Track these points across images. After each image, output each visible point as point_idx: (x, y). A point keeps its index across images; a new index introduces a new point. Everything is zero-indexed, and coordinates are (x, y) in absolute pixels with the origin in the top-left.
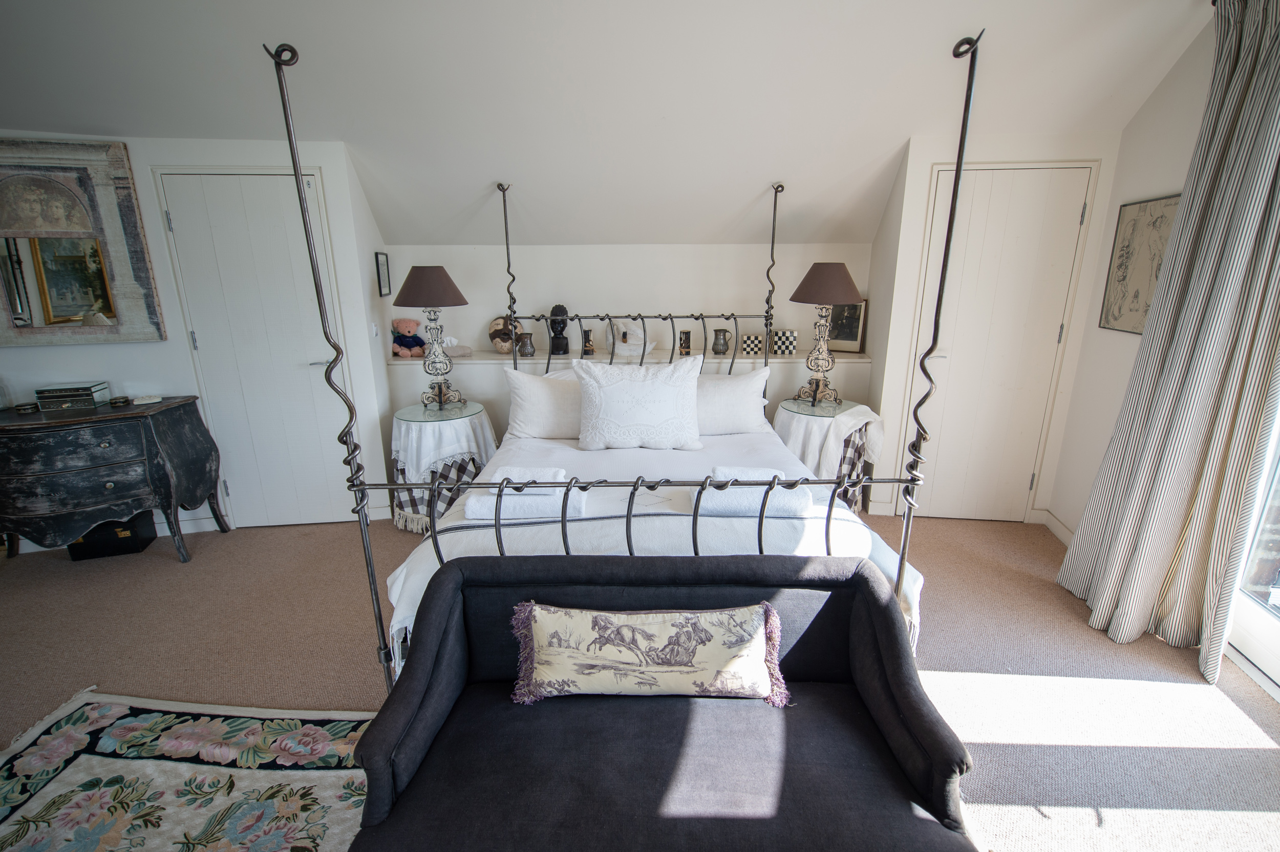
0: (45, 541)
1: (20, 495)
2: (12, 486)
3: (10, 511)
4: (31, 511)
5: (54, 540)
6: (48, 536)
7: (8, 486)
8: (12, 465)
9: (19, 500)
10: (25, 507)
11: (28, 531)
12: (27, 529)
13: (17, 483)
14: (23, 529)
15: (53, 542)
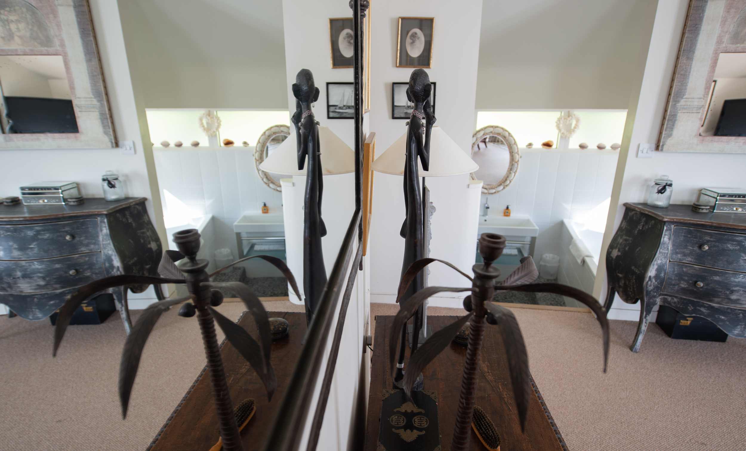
0: (734, 331)
1: (741, 289)
2: (737, 280)
3: (716, 300)
4: (741, 304)
5: (742, 331)
6: (738, 327)
7: (732, 279)
8: (741, 261)
9: (737, 293)
10: (738, 300)
11: (723, 319)
12: (723, 317)
13: (743, 278)
14: (719, 317)
15: (741, 332)
